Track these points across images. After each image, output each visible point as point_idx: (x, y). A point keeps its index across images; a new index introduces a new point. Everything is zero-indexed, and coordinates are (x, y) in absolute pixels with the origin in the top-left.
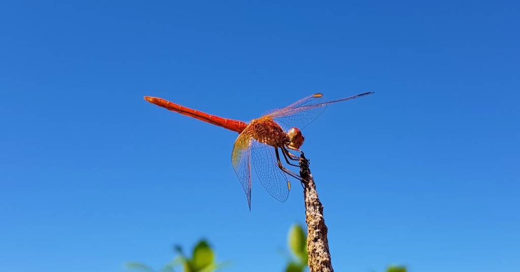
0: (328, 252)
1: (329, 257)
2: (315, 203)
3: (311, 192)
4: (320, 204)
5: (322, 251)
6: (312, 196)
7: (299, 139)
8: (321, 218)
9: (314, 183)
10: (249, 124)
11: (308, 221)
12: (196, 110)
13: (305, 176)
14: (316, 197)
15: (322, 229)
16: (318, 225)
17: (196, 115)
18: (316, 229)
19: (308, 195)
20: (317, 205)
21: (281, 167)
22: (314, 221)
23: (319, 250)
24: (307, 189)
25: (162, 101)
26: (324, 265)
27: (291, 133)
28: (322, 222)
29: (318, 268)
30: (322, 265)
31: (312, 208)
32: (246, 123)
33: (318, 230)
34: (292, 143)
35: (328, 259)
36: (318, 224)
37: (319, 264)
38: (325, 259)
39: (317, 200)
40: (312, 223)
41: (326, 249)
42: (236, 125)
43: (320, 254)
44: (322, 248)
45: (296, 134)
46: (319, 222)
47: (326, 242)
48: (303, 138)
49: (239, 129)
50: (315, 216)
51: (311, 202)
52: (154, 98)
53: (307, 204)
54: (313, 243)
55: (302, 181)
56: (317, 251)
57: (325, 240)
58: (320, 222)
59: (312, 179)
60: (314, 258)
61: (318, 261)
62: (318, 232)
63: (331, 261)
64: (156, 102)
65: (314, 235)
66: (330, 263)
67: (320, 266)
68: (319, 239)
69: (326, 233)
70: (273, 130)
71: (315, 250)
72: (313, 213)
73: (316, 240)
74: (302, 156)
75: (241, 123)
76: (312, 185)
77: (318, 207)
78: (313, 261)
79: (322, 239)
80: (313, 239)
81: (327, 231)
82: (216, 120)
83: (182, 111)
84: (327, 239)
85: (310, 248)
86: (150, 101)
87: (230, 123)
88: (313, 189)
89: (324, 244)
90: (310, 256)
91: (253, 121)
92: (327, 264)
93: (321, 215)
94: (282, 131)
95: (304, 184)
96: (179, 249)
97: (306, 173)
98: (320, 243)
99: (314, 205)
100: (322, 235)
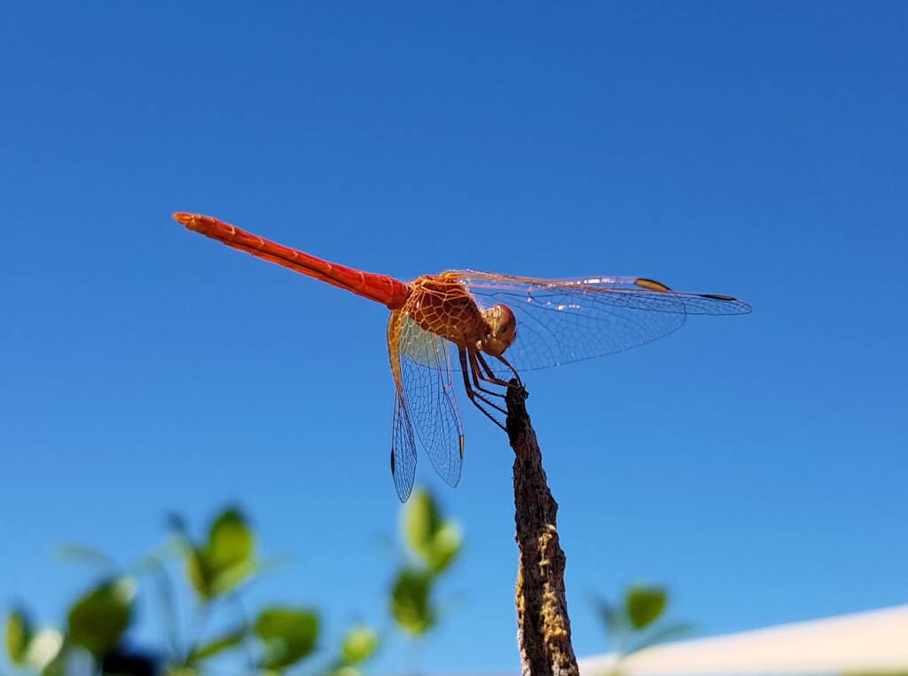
0: (565, 615)
1: (567, 626)
2: (541, 497)
3: (530, 471)
4: (552, 501)
5: (554, 611)
8: (551, 533)
15: (555, 559)
16: (546, 550)
18: (539, 558)
20: (543, 502)
22: (535, 538)
23: (546, 609)
25: (220, 226)
26: (555, 645)
28: (554, 543)
30: (551, 645)
31: (533, 507)
33: (544, 562)
35: (565, 632)
36: (544, 547)
38: (558, 631)
40: (531, 543)
41: (561, 607)
42: (382, 287)
43: (547, 618)
44: (552, 605)
46: (548, 544)
47: (560, 590)
50: (539, 527)
51: (531, 493)
52: (199, 217)
54: (530, 590)
56: (539, 612)
57: (559, 582)
60: (533, 628)
61: (543, 636)
62: (545, 567)
63: (572, 637)
64: (206, 228)
66: (570, 641)
67: (546, 648)
68: (546, 582)
69: (563, 570)
71: (535, 608)
72: (534, 520)
73: (538, 585)
77: (546, 507)
79: (553, 585)
81: (564, 564)
82: (341, 275)
84: (562, 583)
87: (373, 281)
89: (556, 595)
92: (563, 643)
93: (551, 527)
96: (177, 523)
98: (547, 593)
100: (555, 574)
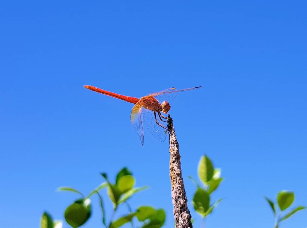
0: (180, 169)
2: (175, 142)
3: (172, 137)
4: (177, 143)
5: (177, 168)
6: (173, 139)
7: (167, 107)
8: (177, 150)
9: (174, 132)
10: (141, 99)
11: (170, 152)
12: (111, 92)
13: (170, 128)
14: (175, 139)
15: (178, 156)
16: (176, 154)
17: (112, 95)
18: (174, 156)
19: (171, 138)
20: (175, 143)
21: (157, 123)
22: (173, 152)
23: (175, 167)
24: (171, 135)
25: (93, 88)
26: (177, 175)
27: (163, 104)
28: (178, 152)
29: (174, 177)
31: (173, 145)
32: (139, 99)
33: (175, 157)
34: (163, 110)
35: (180, 172)
37: (175, 175)
38: (178, 172)
39: (176, 141)
40: (172, 153)
41: (179, 167)
42: (133, 100)
43: (176, 169)
44: (177, 166)
45: (166, 104)
47: (179, 163)
48: (170, 107)
49: (135, 102)
50: (174, 149)
51: (172, 142)
52: (89, 86)
53: (170, 143)
54: (172, 164)
55: (168, 130)
56: (174, 168)
57: (179, 162)
58: (176, 152)
59: (174, 129)
60: (172, 172)
61: (174, 173)
62: (175, 158)
63: (182, 174)
64: (90, 88)
65: (173, 159)
67: (175, 176)
68: (175, 161)
69: (180, 159)
70: (153, 102)
71: (173, 167)
72: (173, 148)
73: (174, 162)
74: (169, 116)
75: (136, 99)
76: (174, 133)
77: (176, 144)
78: (172, 173)
79: (177, 162)
80: (172, 161)
81: (180, 157)
82: (122, 97)
83: (104, 93)
84: (180, 162)
85: (171, 167)
86: (87, 88)
87: (130, 98)
88: (173, 135)
90: (170, 171)
91: (142, 97)
92: (179, 175)
93: (177, 149)
94: (158, 103)
95: (169, 132)
97: (171, 126)
98: (176, 164)
99: (174, 143)
100: (178, 159)
